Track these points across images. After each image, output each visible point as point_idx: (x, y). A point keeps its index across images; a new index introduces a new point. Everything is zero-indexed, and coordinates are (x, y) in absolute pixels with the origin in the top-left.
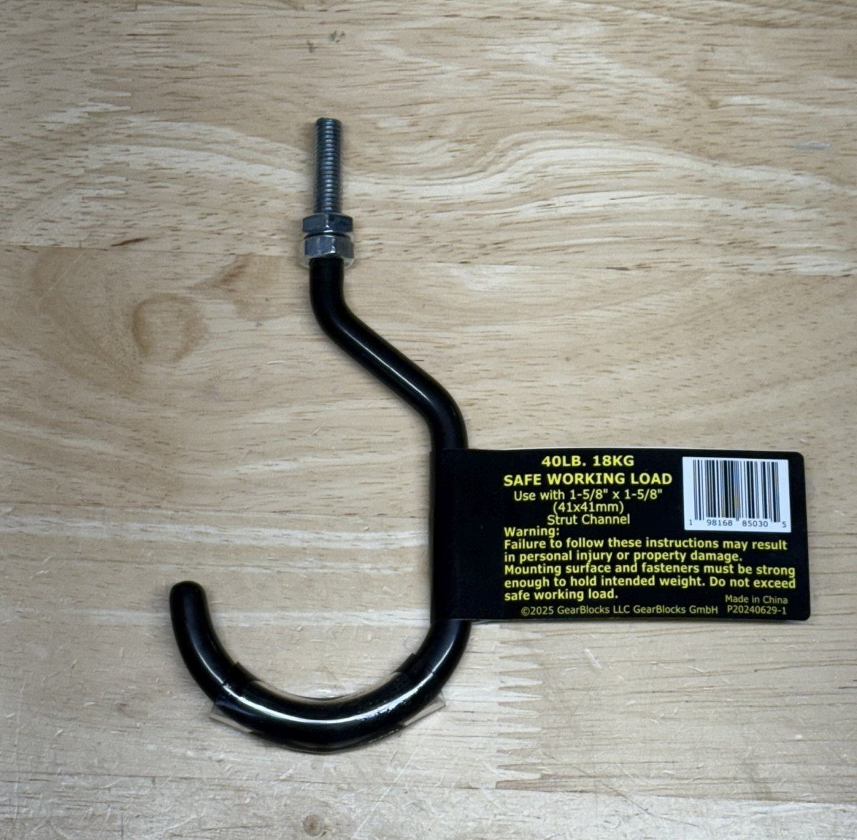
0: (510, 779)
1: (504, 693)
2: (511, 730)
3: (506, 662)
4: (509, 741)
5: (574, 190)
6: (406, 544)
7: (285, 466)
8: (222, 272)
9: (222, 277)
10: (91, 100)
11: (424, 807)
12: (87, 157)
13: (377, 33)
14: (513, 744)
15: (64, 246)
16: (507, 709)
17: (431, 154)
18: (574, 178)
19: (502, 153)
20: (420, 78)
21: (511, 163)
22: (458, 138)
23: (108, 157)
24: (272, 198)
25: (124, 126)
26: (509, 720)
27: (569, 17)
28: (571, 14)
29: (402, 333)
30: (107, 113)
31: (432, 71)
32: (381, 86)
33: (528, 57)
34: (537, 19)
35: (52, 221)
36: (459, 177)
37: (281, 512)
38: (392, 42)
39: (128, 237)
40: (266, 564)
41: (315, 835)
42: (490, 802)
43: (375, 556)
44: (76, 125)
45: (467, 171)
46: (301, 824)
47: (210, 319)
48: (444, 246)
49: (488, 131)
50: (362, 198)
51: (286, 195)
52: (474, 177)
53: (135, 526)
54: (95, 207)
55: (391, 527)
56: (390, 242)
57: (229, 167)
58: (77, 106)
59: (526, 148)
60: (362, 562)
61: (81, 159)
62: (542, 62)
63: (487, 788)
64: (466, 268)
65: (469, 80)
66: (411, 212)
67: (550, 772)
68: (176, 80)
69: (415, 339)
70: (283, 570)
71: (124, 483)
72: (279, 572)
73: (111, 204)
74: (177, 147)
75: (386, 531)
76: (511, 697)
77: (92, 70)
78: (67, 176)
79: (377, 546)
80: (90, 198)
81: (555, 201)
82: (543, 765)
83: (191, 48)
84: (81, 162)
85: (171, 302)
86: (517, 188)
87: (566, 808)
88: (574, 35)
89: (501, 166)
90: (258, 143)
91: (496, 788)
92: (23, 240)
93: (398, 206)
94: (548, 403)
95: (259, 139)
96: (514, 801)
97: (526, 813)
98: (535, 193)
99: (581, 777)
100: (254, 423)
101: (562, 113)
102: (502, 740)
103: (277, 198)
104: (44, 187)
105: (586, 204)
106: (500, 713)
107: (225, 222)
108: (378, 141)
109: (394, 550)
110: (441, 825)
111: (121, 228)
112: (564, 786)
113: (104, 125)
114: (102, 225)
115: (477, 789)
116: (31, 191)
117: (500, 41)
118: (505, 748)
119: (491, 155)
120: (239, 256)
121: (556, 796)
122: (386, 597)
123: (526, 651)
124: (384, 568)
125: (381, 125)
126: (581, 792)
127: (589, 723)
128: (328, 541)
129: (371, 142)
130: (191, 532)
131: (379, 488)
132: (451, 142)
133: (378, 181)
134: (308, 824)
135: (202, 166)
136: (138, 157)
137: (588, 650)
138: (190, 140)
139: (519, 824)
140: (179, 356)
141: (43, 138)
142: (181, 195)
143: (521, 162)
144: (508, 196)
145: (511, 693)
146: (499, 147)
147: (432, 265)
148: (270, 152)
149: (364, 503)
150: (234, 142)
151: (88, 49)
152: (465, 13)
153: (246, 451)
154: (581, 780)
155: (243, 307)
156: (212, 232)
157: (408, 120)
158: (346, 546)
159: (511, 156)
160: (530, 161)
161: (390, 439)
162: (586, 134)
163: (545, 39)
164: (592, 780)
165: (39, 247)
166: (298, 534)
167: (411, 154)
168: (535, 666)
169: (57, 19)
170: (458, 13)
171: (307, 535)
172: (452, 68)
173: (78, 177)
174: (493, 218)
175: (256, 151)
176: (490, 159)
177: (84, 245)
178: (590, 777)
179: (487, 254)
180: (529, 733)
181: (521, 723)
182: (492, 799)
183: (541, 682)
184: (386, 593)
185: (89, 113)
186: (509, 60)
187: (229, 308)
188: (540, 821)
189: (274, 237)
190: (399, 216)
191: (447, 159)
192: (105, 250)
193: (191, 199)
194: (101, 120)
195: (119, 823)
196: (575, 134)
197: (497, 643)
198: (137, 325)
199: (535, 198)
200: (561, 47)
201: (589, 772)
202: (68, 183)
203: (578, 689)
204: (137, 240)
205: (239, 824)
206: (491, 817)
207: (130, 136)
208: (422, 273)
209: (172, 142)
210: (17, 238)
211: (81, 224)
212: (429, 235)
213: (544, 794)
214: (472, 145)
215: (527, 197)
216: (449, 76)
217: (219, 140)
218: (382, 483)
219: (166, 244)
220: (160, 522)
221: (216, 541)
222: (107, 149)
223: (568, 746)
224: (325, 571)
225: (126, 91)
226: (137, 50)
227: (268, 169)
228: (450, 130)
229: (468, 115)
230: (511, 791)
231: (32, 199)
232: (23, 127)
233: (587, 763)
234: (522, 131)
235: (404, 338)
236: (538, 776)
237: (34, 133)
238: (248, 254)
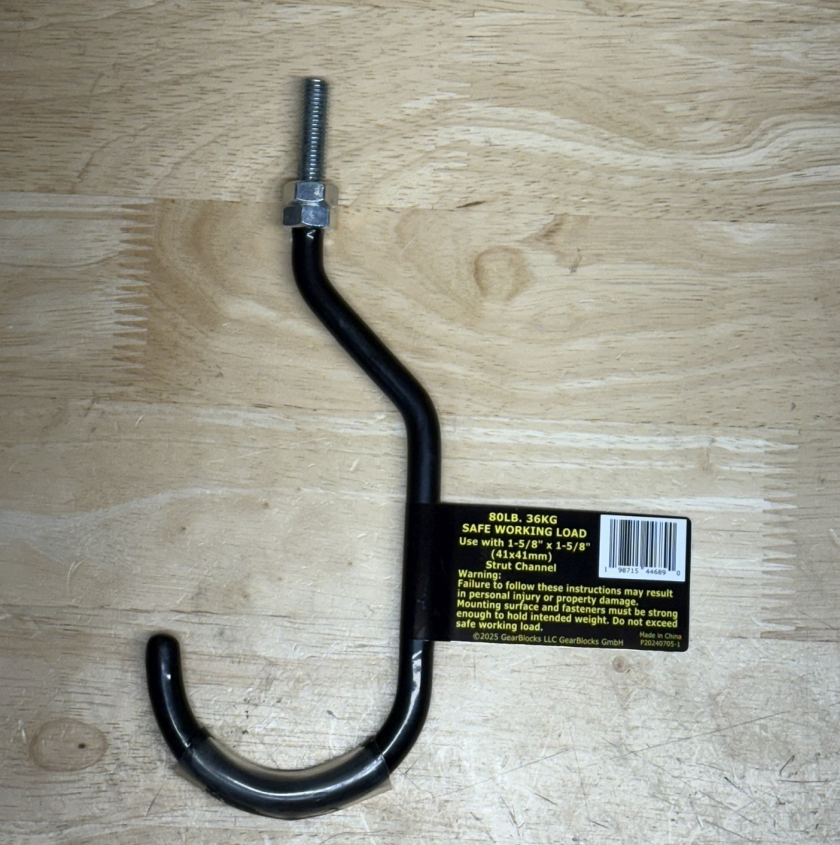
0: (771, 630)
1: (766, 564)
2: (772, 592)
3: (768, 539)
4: (770, 601)
5: (821, 163)
6: (690, 446)
7: (595, 383)
8: (544, 229)
9: (543, 233)
10: (439, 90)
11: (706, 652)
12: (436, 136)
13: (664, 34)
14: (773, 603)
15: (421, 207)
16: (769, 577)
17: (707, 133)
18: (821, 153)
19: (764, 132)
20: (698, 71)
21: (771, 141)
22: (730, 120)
23: (454, 136)
24: (582, 169)
25: (466, 111)
26: (771, 584)
27: (817, 20)
28: (819, 18)
29: (686, 278)
30: (451, 100)
31: (709, 65)
32: (668, 78)
33: (784, 54)
34: (792, 22)
35: (411, 188)
36: (730, 151)
37: (593, 420)
38: (678, 42)
39: (470, 201)
40: (581, 461)
41: (622, 672)
42: (756, 648)
43: (665, 456)
44: (429, 110)
45: (737, 146)
46: (611, 663)
47: (535, 266)
48: (717, 208)
49: (754, 115)
50: (653, 169)
51: (593, 167)
52: (743, 152)
53: (481, 430)
54: (444, 176)
55: (677, 432)
56: (676, 205)
57: (548, 144)
58: (428, 95)
59: (784, 128)
60: (656, 461)
61: (432, 138)
62: (796, 58)
63: (755, 638)
64: (736, 226)
65: (736, 73)
66: (691, 181)
67: (803, 625)
68: (506, 73)
69: (695, 282)
70: (596, 466)
71: (469, 397)
72: (592, 468)
73: (456, 174)
74: (507, 128)
75: (674, 435)
76: (772, 567)
77: (440, 66)
78: (421, 151)
79: (666, 448)
80: (440, 170)
81: (807, 172)
82: (797, 619)
83: (516, 47)
84: (432, 140)
85: (503, 253)
86: (776, 161)
87: (815, 653)
88: (823, 36)
89: (763, 143)
90: (571, 124)
91: (761, 637)
92: (388, 203)
93: (682, 176)
94: (800, 335)
95: (572, 121)
96: (775, 648)
97: (784, 656)
98: (790, 165)
99: (827, 629)
100: (570, 350)
101: (812, 99)
102: (764, 600)
103: (586, 169)
104: (404, 161)
105: (831, 174)
106: (763, 579)
107: (545, 188)
108: (664, 123)
109: (679, 451)
110: (719, 665)
111: (465, 193)
112: (814, 637)
113: (450, 109)
114: (450, 191)
115: (746, 638)
116: (393, 165)
117: (761, 40)
118: (768, 606)
119: (755, 134)
120: (556, 215)
121: (807, 645)
122: (674, 487)
123: (784, 530)
124: (672, 466)
125: (669, 109)
126: (827, 641)
127: (834, 588)
128: (629, 443)
129: (660, 123)
130: (523, 436)
131: (668, 402)
132: (724, 123)
133: (666, 156)
134: (616, 663)
135: (527, 143)
136: (476, 136)
137: (832, 530)
138: (517, 122)
139: (779, 665)
140: (511, 296)
141: (402, 121)
142: (511, 167)
143: (779, 140)
144: (769, 167)
145: (771, 564)
146: (762, 127)
147: (709, 223)
148: (581, 131)
149: (657, 414)
150: (551, 124)
151: (435, 49)
152: (736, 18)
153: (565, 370)
154: (827, 631)
155: (561, 256)
156: (535, 196)
157: (689, 105)
158: (643, 447)
159: (770, 135)
160: (785, 139)
161: (676, 363)
162: (831, 116)
163: (799, 39)
164: (835, 632)
165: (401, 208)
166: (605, 437)
167: (692, 133)
168: (791, 543)
169: (411, 24)
170: (729, 17)
171: (613, 438)
172: (724, 63)
173: (431, 152)
174: (756, 185)
175: (570, 130)
176: (754, 138)
177: (436, 207)
178: (834, 629)
179: (752, 214)
180: (786, 595)
181: (779, 587)
182: (757, 646)
183: (795, 556)
184: (674, 484)
185: (438, 101)
186: (769, 57)
187: (550, 257)
188: (795, 663)
189: (584, 200)
190: (683, 183)
191: (721, 136)
192: (452, 211)
193: (519, 170)
194: (448, 106)
195: (471, 661)
196: (821, 116)
197: (760, 524)
198: (478, 271)
199: (790, 169)
200: (811, 46)
201: (834, 625)
202: (422, 158)
203: (824, 562)
204: (477, 203)
205: (564, 663)
206: (757, 660)
207: (470, 119)
208: (700, 230)
209: (504, 124)
210: (383, 202)
211: (432, 190)
212: (706, 198)
213: (798, 643)
214: (741, 126)
215: (785, 168)
216: (721, 69)
217: (540, 122)
218: (671, 398)
219: (500, 206)
220: (499, 428)
221: (543, 442)
222: (453, 129)
223: (817, 605)
224: (627, 467)
225: (467, 82)
226: (475, 50)
227: (579, 146)
228: (722, 113)
229: (738, 101)
230: (772, 640)
231: (394, 171)
232: (387, 112)
233: (830, 619)
234: (779, 114)
235: (688, 282)
236: (793, 628)
237: (394, 117)
238: (562, 215)
